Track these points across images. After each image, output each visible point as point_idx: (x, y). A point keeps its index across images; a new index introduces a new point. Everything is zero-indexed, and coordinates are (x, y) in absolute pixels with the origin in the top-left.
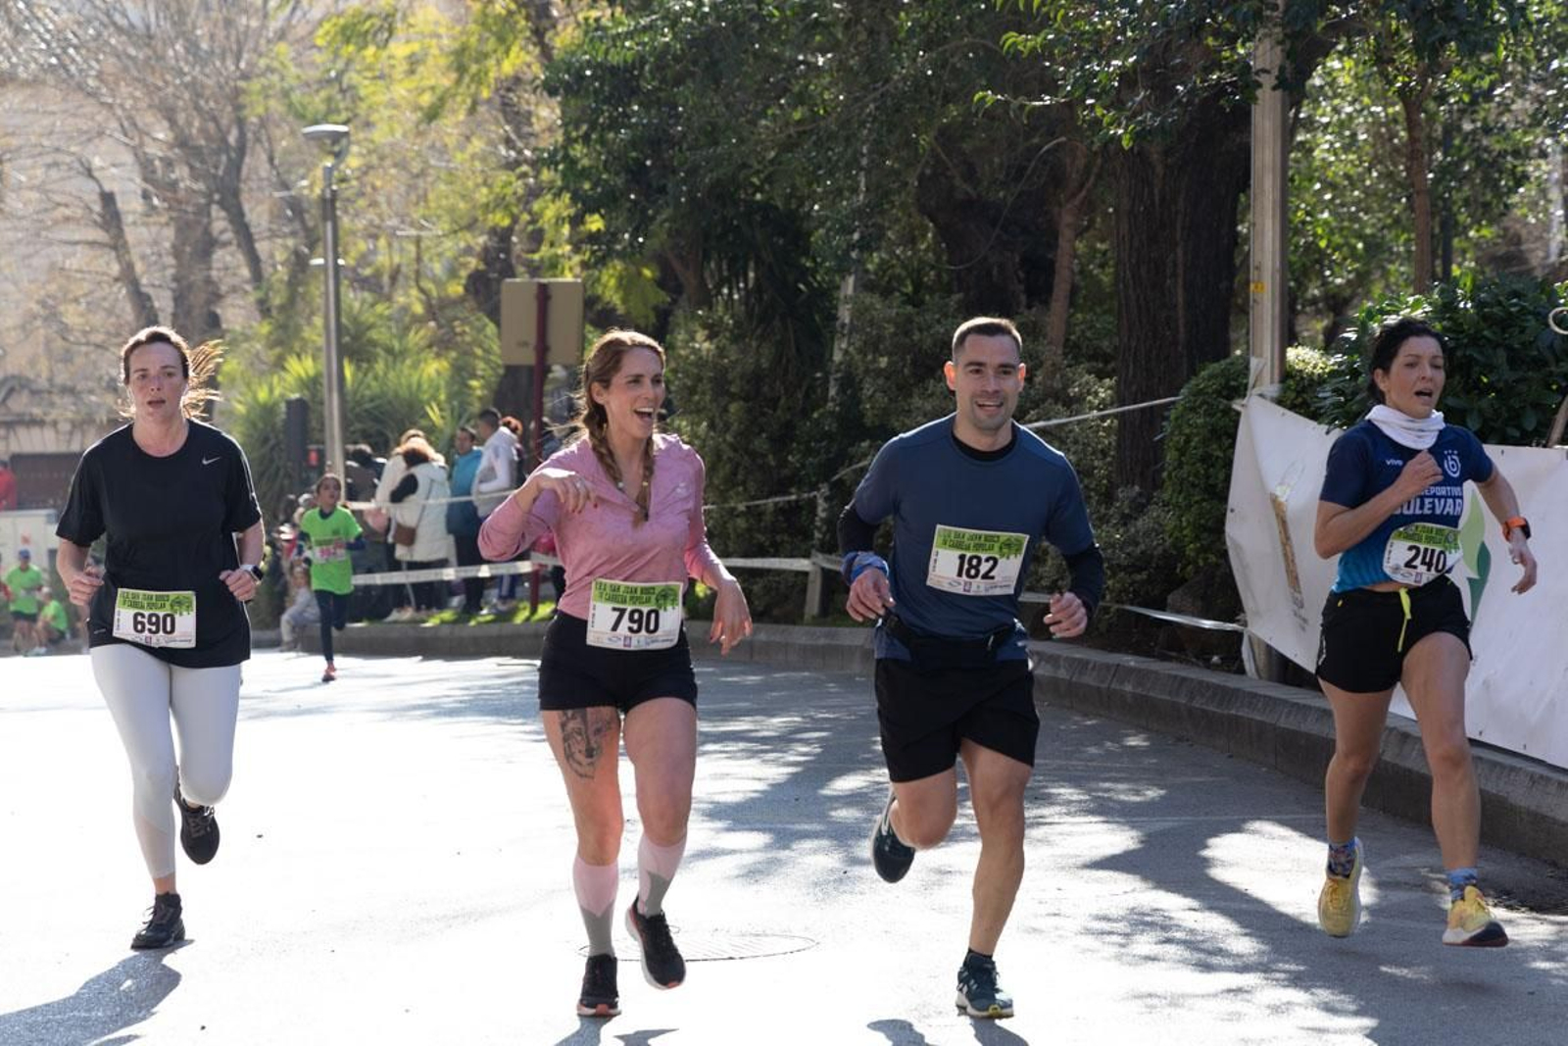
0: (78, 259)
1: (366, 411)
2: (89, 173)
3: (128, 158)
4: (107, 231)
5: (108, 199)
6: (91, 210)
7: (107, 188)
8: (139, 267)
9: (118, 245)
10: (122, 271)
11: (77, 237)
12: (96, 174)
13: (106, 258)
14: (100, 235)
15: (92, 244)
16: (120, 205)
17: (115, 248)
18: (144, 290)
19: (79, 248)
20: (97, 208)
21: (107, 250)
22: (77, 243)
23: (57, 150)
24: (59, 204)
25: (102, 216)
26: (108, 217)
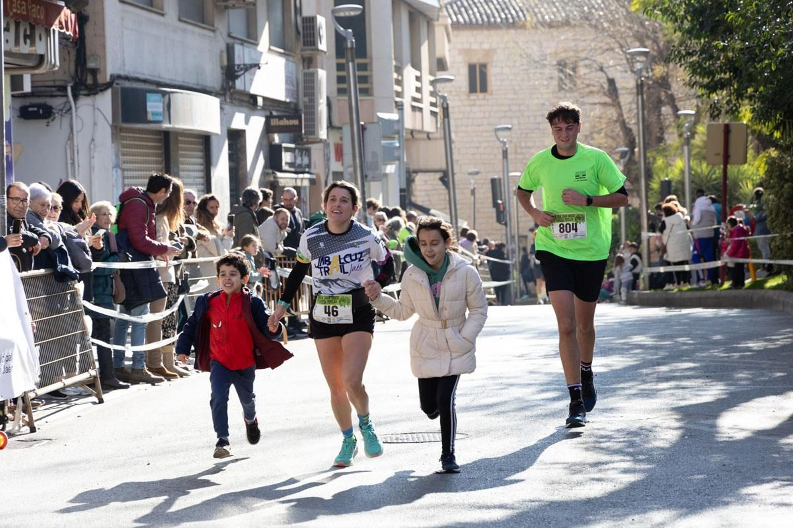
0: (598, 110)
1: (713, 185)
2: (602, 69)
3: (625, 61)
4: (610, 98)
5: (611, 82)
6: (602, 87)
7: (611, 76)
8: (625, 116)
9: (616, 104)
10: (618, 118)
11: (597, 101)
12: (605, 70)
13: (611, 111)
14: (607, 100)
15: (605, 104)
16: (618, 85)
17: (613, 106)
18: (628, 126)
19: (598, 107)
20: (606, 86)
21: (611, 107)
22: (595, 104)
23: (586, 59)
24: (588, 86)
25: (609, 90)
26: (611, 91)
